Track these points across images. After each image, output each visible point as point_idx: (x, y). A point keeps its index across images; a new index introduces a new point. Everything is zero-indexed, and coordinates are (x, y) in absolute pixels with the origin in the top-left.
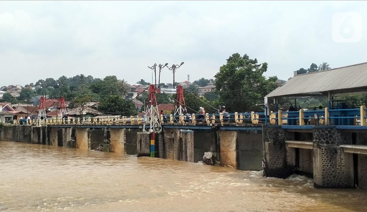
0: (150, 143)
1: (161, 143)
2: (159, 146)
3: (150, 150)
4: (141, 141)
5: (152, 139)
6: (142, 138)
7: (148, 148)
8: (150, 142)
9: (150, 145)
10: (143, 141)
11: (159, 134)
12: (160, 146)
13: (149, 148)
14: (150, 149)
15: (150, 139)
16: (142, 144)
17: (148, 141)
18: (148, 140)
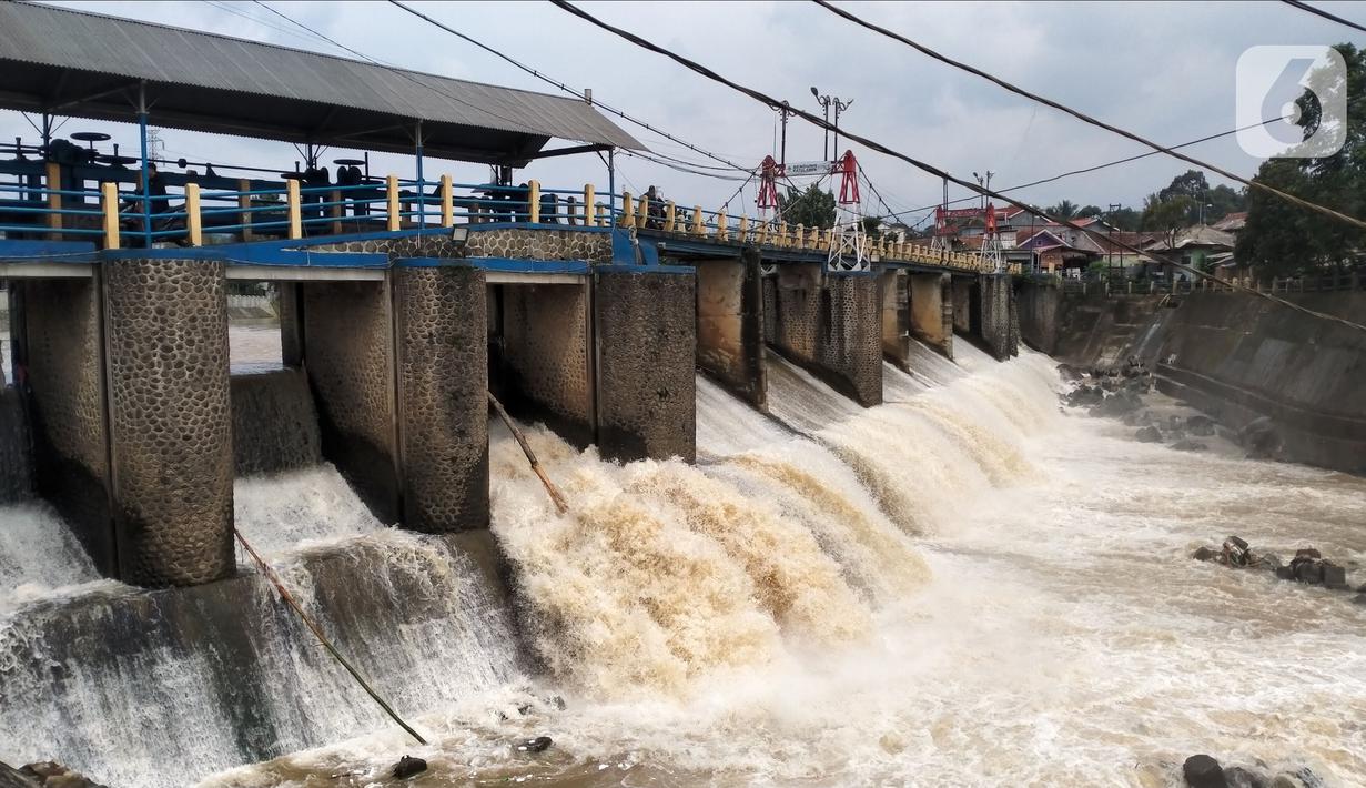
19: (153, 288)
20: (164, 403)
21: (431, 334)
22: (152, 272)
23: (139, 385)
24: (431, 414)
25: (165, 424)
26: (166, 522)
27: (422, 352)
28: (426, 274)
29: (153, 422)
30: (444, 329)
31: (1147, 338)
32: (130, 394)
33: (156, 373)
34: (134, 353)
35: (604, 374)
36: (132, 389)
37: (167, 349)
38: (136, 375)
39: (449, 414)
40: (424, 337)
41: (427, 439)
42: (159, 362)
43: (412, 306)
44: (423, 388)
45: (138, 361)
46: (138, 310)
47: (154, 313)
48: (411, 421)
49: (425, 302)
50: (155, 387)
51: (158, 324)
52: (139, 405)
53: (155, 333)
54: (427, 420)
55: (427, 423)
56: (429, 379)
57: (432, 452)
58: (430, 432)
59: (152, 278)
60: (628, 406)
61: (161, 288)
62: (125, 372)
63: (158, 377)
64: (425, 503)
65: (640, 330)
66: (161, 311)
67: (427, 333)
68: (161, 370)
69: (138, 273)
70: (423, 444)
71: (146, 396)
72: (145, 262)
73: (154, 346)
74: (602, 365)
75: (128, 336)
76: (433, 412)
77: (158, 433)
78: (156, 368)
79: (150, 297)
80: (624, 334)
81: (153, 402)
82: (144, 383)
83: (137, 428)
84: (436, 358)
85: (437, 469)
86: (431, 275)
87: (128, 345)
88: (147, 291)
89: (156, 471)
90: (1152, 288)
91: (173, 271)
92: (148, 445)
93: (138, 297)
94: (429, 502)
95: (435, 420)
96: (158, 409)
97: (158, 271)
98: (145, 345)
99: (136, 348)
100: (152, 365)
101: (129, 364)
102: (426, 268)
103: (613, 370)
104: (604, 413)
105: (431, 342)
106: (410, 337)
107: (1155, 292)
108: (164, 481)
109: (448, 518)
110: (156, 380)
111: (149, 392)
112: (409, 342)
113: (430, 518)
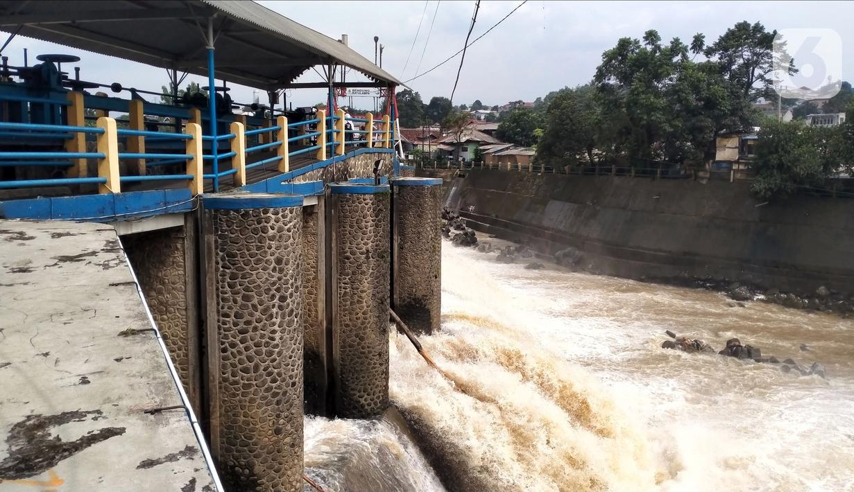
19: (272, 238)
20: (280, 354)
21: (368, 251)
22: (272, 222)
23: (257, 339)
24: (365, 319)
25: (279, 374)
26: (277, 471)
27: (359, 266)
28: (365, 200)
29: (270, 374)
30: (377, 246)
31: (451, 195)
32: (247, 349)
33: (274, 324)
34: (254, 307)
35: (401, 264)
36: (250, 343)
37: (283, 299)
38: (255, 329)
39: (378, 317)
40: (362, 253)
41: (362, 339)
42: (277, 313)
43: (351, 227)
44: (361, 297)
45: (257, 314)
46: (258, 262)
47: (274, 264)
48: (347, 326)
49: (363, 224)
50: (273, 339)
51: (277, 275)
52: (257, 360)
53: (274, 284)
54: (363, 323)
55: (363, 326)
56: (365, 289)
57: (366, 350)
58: (365, 334)
59: (273, 228)
60: (420, 288)
61: (280, 237)
62: (241, 326)
63: (276, 327)
64: (358, 394)
65: (429, 229)
66: (279, 261)
67: (364, 250)
68: (278, 320)
69: (259, 223)
70: (359, 344)
71: (264, 349)
72: (266, 212)
73: (273, 297)
74: (400, 257)
75: (247, 289)
76: (368, 316)
77: (274, 385)
78: (274, 320)
79: (270, 248)
80: (419, 233)
81: (270, 354)
82: (262, 336)
83: (254, 383)
84: (371, 271)
85: (369, 364)
86: (369, 201)
87: (246, 298)
88: (268, 242)
89: (271, 423)
90: (448, 165)
91: (288, 219)
92: (264, 398)
93: (259, 248)
94: (362, 393)
95: (369, 322)
96: (274, 360)
97: (277, 221)
98: (265, 297)
99: (255, 301)
100: (271, 316)
101: (247, 318)
102: (364, 194)
103: (409, 261)
104: (401, 294)
105: (367, 258)
106: (348, 254)
107: (450, 168)
108: (278, 431)
109: (375, 404)
110: (274, 332)
111: (267, 344)
112: (348, 258)
113: (363, 406)
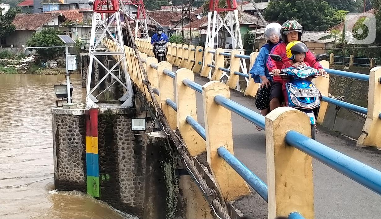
0: (85, 147)
1: (128, 148)
2: (120, 157)
3: (85, 172)
4: (58, 138)
5: (88, 133)
6: (60, 129)
7: (78, 164)
8: (84, 142)
9: (84, 154)
10: (64, 140)
11: (117, 116)
12: (124, 158)
13: (81, 165)
14: (85, 167)
15: (84, 135)
16: (61, 148)
17: (77, 137)
18: (77, 135)
